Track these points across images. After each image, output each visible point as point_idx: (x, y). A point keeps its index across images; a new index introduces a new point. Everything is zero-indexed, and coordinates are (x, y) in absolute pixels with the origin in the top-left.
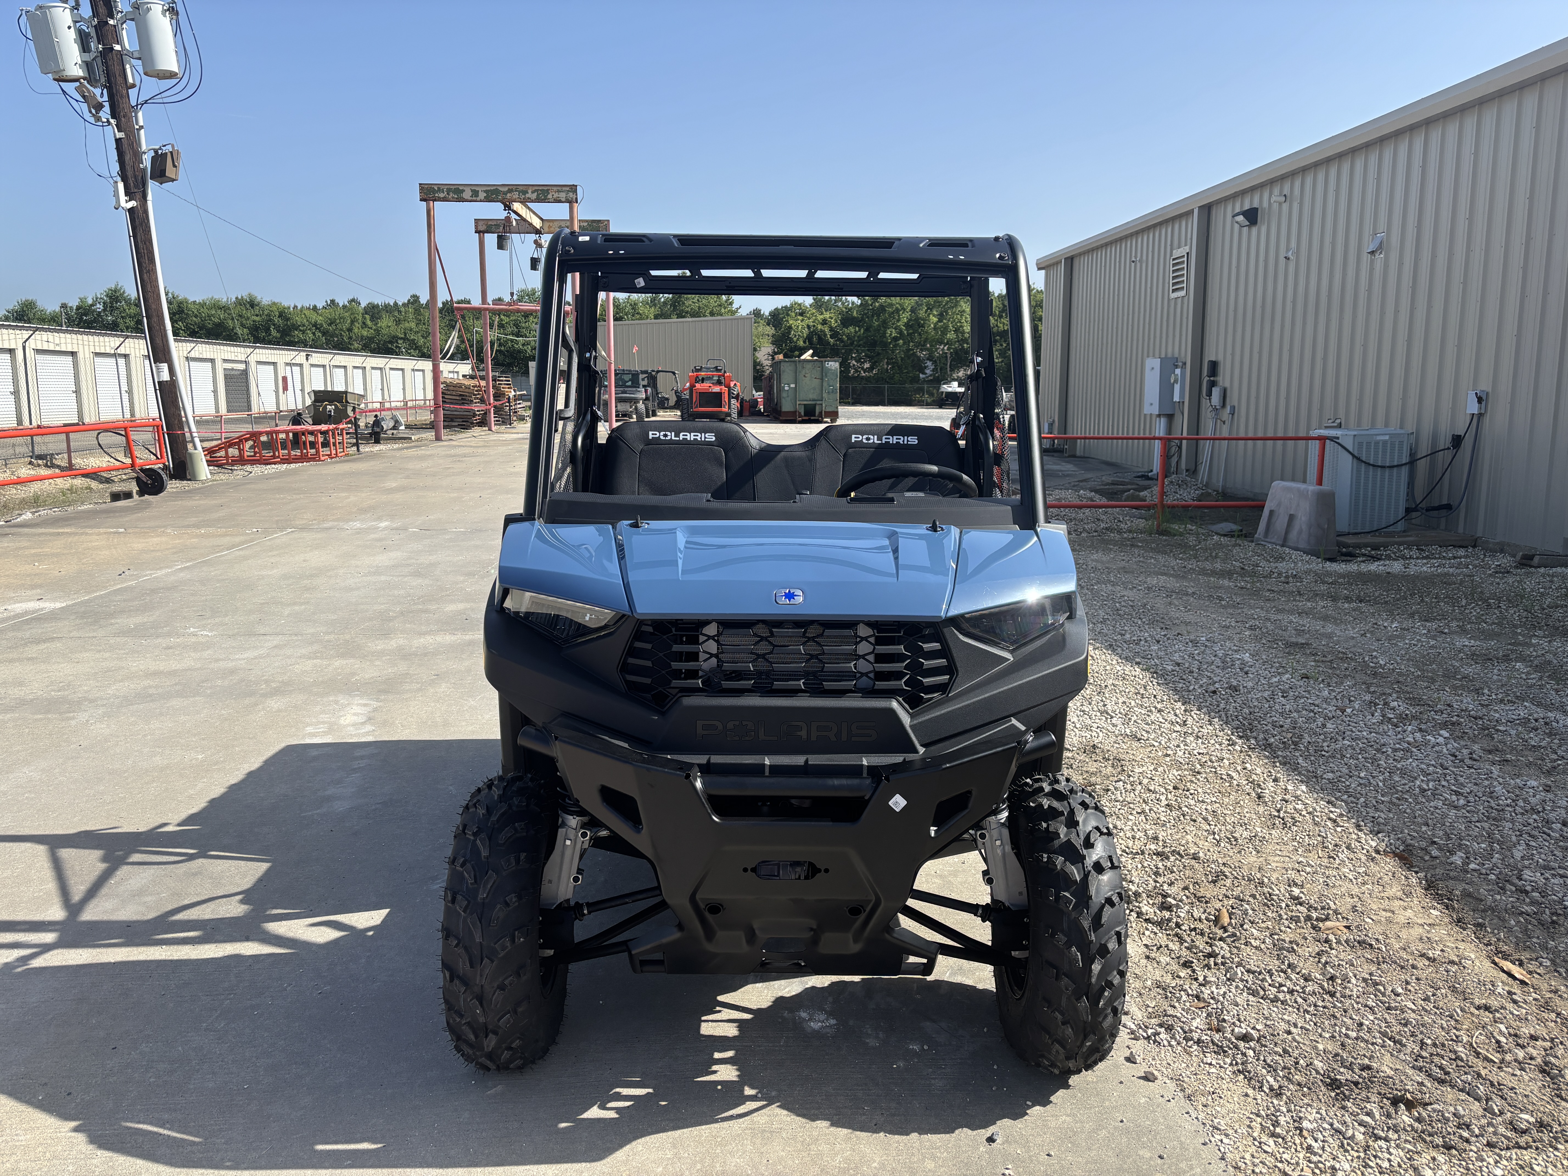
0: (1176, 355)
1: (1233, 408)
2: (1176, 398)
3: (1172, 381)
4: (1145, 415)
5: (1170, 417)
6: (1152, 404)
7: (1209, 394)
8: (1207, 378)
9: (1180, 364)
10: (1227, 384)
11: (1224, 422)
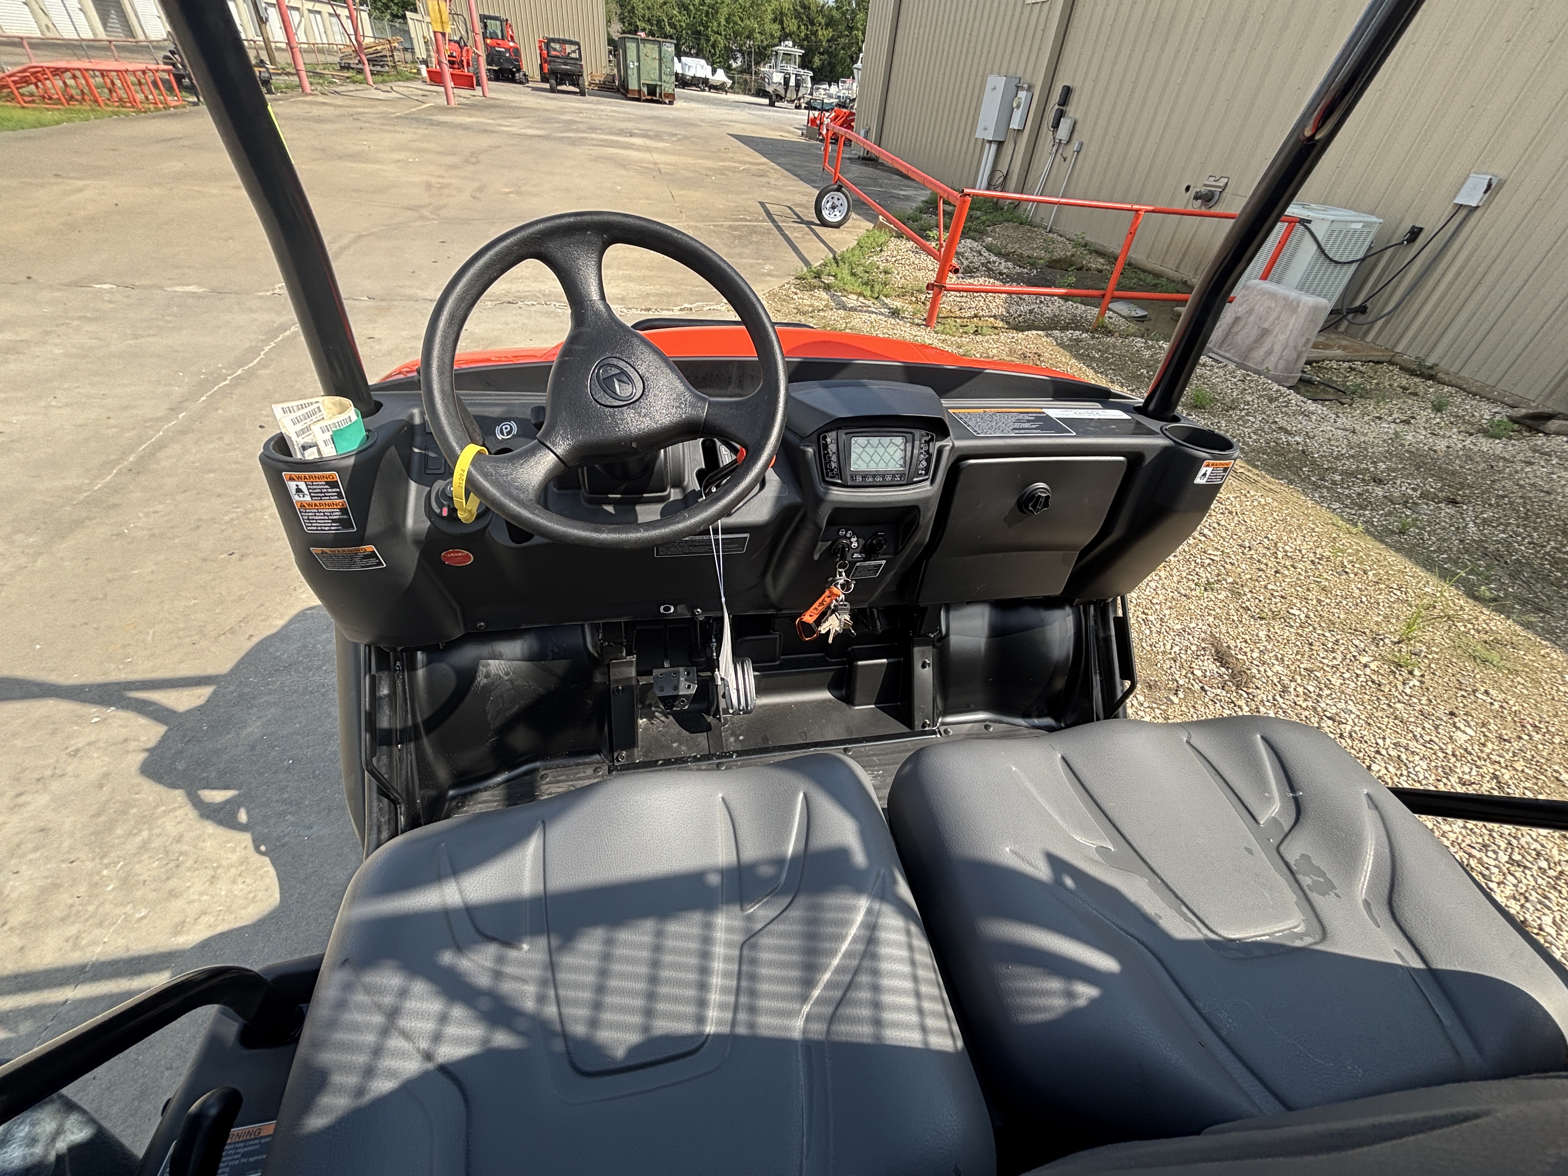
0: (1020, 74)
1: (1081, 144)
2: (1015, 125)
3: (1015, 105)
4: (976, 139)
5: (1000, 144)
6: (986, 129)
7: (1056, 126)
8: (1057, 107)
9: (1026, 86)
10: (1078, 116)
11: (1065, 160)
